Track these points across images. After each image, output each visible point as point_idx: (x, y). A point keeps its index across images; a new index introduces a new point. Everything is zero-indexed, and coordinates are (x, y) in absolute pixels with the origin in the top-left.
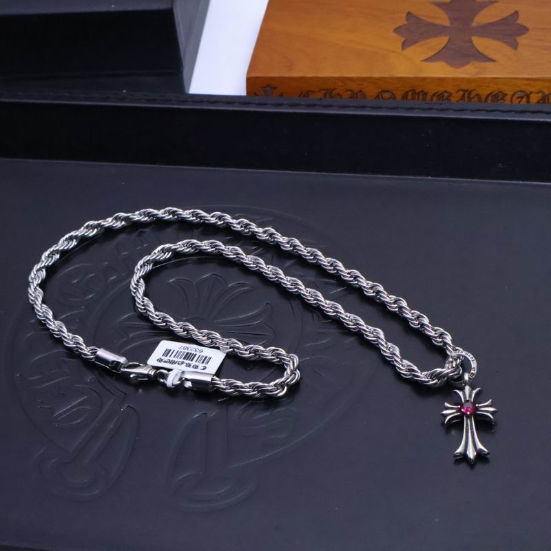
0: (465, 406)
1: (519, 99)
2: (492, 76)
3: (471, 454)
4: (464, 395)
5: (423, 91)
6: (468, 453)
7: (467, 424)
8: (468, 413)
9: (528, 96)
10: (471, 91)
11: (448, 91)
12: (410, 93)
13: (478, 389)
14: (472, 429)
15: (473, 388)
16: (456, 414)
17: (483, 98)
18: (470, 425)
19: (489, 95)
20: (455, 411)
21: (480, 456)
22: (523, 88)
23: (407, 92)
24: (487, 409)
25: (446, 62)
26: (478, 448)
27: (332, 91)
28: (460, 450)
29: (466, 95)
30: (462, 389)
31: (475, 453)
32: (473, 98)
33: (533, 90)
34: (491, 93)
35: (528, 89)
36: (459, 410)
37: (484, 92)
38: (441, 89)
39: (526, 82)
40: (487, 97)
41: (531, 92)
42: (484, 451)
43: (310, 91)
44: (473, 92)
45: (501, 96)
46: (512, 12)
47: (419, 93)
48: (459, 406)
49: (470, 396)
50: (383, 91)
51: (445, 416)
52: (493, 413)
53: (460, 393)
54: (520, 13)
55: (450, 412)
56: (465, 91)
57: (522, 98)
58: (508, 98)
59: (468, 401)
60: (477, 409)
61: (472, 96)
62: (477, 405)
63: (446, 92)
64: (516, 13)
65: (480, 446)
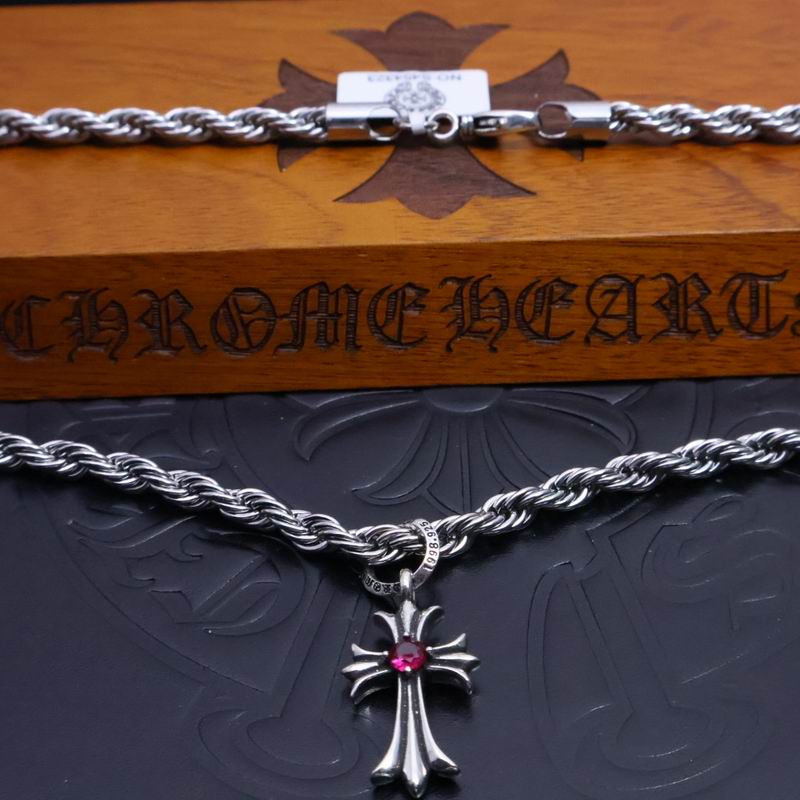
0: (402, 650)
1: (609, 297)
2: (534, 238)
3: (415, 774)
4: (400, 624)
5: (346, 286)
6: (405, 770)
7: (405, 698)
8: (408, 669)
9: (632, 287)
10: (480, 280)
11: (417, 282)
12: (314, 292)
13: (433, 608)
14: (416, 707)
15: (420, 607)
16: (378, 673)
17: (512, 297)
18: (411, 697)
19: (528, 288)
20: (375, 664)
21: (437, 776)
22: (619, 267)
23: (306, 291)
24: (456, 657)
25: (402, 201)
26: (432, 759)
27: (94, 297)
28: (387, 763)
29: (466, 293)
30: (394, 609)
31: (425, 772)
32: (486, 297)
33: (642, 270)
34: (533, 285)
35: (633, 270)
36: (386, 663)
37: (513, 284)
38: (398, 280)
39: (625, 251)
40: (522, 296)
41: (642, 277)
42: (447, 765)
43: (32, 297)
44: (486, 282)
45: (559, 290)
46: (552, 53)
47: (337, 291)
48: (386, 653)
49: (414, 627)
50: (237, 290)
51: (353, 677)
52: (468, 667)
53: (391, 621)
54: (570, 55)
55: (364, 667)
56: (462, 281)
57: (616, 292)
58: (579, 294)
59: (407, 639)
60: (429, 658)
61: (481, 295)
62: (429, 649)
63: (411, 285)
64: (561, 54)
65: (437, 753)
